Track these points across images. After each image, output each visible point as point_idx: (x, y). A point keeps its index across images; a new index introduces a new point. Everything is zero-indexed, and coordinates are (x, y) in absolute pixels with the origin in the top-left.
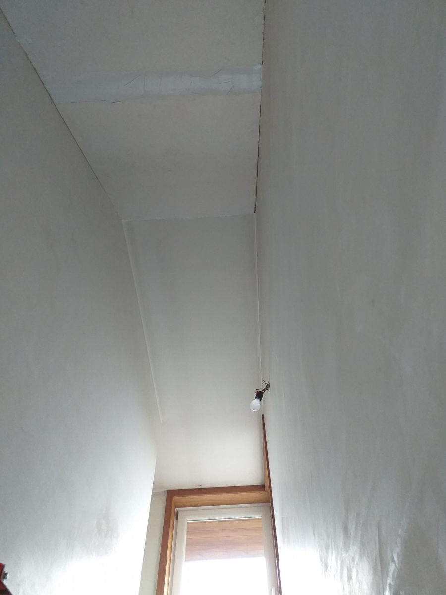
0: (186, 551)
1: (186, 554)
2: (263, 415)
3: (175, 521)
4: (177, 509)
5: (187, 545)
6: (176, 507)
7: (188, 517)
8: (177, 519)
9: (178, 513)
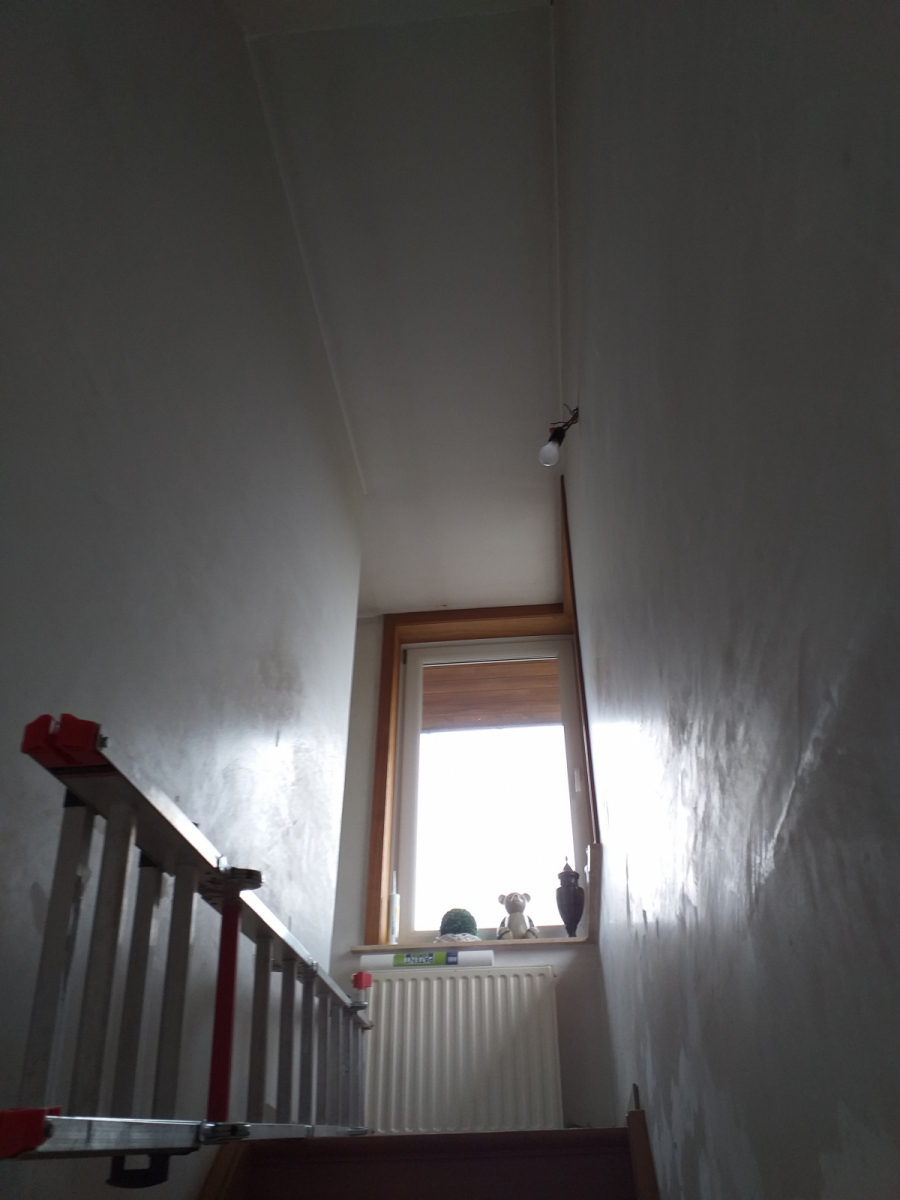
0: (424, 712)
1: (424, 718)
2: (562, 477)
3: (402, 665)
4: (404, 646)
5: (425, 704)
6: (403, 641)
7: (425, 660)
8: (405, 662)
9: (405, 652)
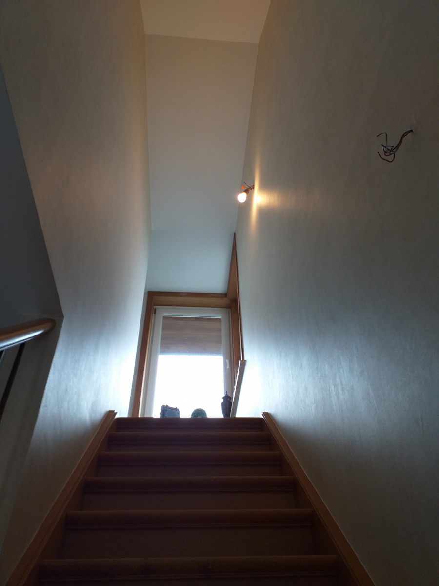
2: (235, 234)
3: (154, 315)
4: (155, 307)
6: (155, 305)
7: (164, 313)
8: (155, 313)
9: (155, 310)
